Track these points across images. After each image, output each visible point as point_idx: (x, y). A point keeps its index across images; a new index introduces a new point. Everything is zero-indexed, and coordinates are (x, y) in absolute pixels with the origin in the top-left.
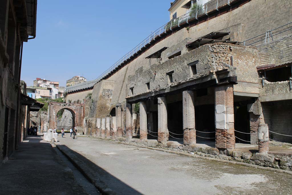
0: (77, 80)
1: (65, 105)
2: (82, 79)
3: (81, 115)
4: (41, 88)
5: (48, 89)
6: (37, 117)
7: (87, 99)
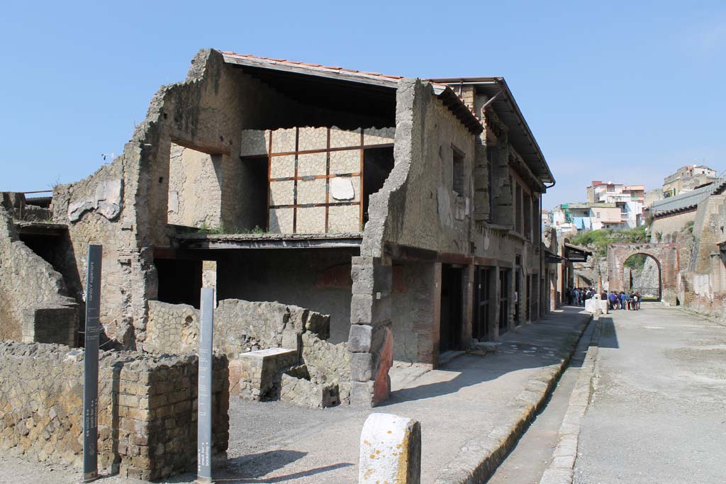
0: (690, 174)
1: (638, 248)
2: (703, 172)
3: (673, 266)
4: (601, 205)
5: (618, 205)
6: (592, 268)
7: (683, 233)
